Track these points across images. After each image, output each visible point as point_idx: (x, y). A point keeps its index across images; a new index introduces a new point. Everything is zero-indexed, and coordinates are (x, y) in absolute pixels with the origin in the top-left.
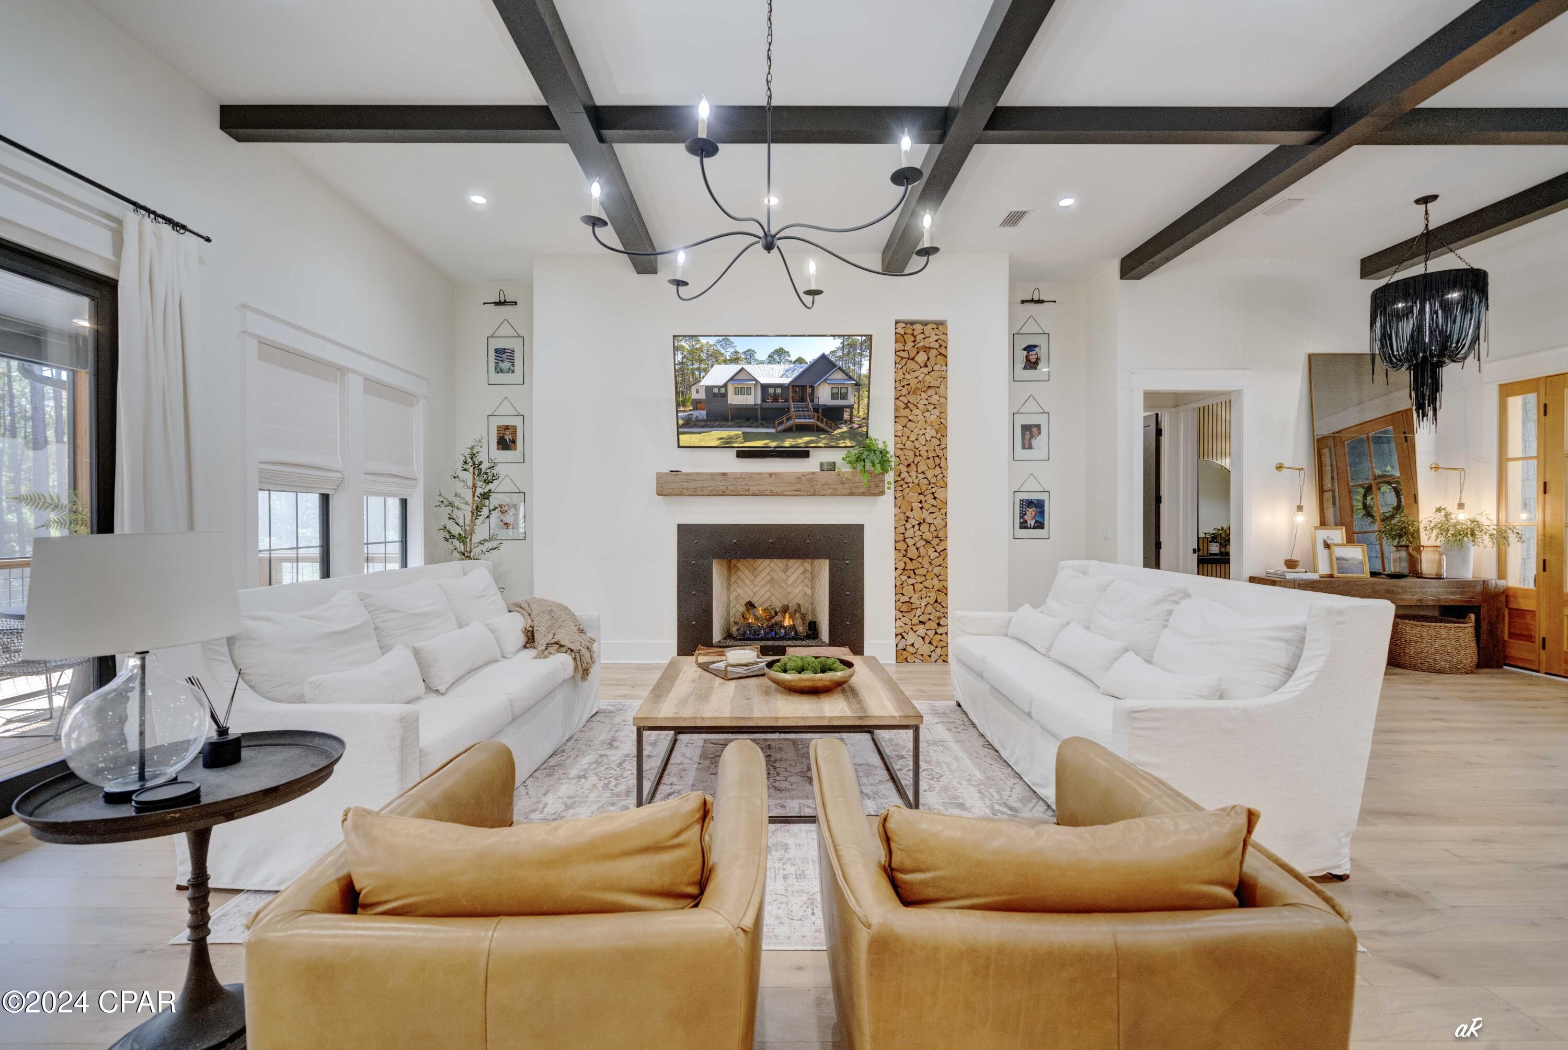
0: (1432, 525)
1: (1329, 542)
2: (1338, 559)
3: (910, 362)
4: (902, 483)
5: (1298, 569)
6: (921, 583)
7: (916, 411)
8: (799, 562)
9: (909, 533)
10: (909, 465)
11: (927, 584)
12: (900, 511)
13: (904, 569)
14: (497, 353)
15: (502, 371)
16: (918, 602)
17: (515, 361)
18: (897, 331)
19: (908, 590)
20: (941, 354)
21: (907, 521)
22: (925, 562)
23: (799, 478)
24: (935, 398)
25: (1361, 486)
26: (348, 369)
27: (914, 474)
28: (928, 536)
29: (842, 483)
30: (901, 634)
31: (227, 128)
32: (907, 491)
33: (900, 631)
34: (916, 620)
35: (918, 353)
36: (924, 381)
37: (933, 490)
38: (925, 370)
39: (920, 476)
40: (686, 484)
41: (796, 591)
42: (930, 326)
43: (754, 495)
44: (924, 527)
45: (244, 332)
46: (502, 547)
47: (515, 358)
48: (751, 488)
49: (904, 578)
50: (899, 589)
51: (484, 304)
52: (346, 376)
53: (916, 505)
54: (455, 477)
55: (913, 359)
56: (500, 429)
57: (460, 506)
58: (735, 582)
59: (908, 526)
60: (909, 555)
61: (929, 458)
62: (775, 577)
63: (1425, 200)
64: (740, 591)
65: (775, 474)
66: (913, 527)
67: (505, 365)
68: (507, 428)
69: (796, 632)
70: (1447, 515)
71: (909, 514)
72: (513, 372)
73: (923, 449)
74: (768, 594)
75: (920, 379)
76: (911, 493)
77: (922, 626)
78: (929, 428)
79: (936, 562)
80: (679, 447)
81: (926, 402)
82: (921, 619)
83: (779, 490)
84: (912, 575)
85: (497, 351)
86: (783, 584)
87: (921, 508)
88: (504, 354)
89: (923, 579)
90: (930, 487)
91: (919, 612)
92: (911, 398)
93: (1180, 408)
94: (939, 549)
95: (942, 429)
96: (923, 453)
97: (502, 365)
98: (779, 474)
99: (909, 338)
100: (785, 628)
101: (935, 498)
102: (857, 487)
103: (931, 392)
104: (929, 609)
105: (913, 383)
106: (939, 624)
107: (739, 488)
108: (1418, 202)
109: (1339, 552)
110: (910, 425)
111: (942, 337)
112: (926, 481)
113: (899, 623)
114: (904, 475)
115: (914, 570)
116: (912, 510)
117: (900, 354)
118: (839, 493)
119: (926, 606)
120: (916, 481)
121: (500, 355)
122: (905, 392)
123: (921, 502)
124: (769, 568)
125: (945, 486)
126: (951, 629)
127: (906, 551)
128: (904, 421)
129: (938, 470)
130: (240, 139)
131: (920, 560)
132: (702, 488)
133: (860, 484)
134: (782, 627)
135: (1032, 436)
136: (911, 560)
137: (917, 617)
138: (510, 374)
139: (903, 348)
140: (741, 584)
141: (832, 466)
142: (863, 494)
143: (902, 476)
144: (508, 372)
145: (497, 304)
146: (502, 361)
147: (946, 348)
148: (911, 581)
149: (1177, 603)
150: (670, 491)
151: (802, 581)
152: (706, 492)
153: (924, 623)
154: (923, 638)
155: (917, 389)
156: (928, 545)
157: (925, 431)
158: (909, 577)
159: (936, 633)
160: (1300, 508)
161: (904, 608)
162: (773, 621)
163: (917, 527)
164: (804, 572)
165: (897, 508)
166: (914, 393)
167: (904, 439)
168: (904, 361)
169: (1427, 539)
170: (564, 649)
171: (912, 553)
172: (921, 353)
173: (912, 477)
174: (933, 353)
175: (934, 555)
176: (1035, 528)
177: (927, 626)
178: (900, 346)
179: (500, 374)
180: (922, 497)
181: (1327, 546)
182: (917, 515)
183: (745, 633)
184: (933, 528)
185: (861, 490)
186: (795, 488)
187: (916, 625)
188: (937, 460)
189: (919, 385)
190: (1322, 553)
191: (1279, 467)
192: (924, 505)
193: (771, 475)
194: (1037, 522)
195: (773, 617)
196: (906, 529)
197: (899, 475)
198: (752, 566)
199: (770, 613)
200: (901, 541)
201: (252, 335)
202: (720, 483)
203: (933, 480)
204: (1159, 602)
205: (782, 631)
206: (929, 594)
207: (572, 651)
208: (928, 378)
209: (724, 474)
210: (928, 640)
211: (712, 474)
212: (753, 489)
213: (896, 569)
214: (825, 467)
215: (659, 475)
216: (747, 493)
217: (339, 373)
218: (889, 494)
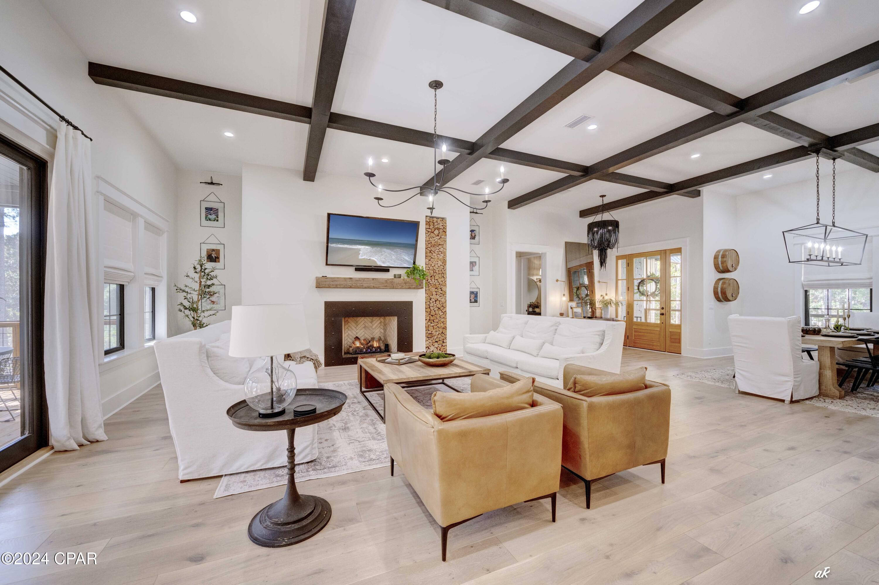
0: (599, 301)
1: (572, 307)
2: (574, 312)
3: (432, 233)
4: (428, 284)
5: (564, 316)
6: (436, 325)
7: (434, 254)
8: (378, 318)
9: (432, 305)
10: (431, 276)
11: (439, 325)
12: (427, 295)
13: (429, 320)
14: (207, 210)
15: (210, 220)
16: (435, 333)
17: (219, 215)
18: (426, 220)
19: (431, 328)
20: (444, 231)
21: (430, 300)
22: (438, 316)
23: (386, 281)
24: (442, 250)
25: (576, 287)
26: (139, 214)
27: (433, 280)
28: (439, 306)
29: (405, 283)
30: (428, 347)
31: (92, 75)
32: (431, 287)
33: (428, 346)
34: (434, 341)
35: (435, 230)
36: (438, 242)
37: (441, 287)
38: (438, 237)
39: (436, 281)
40: (332, 282)
41: (377, 331)
42: (439, 219)
43: (365, 288)
44: (438, 302)
45: (97, 192)
46: (218, 314)
47: (219, 213)
48: (364, 285)
49: (429, 323)
50: (427, 328)
51: (201, 183)
52: (137, 218)
53: (434, 293)
54: (187, 276)
55: (433, 232)
56: (208, 251)
57: (192, 292)
58: (347, 328)
59: (431, 302)
60: (431, 314)
61: (439, 274)
62: (367, 325)
63: (603, 196)
64: (349, 332)
65: (375, 279)
66: (433, 302)
67: (213, 217)
68: (213, 250)
69: (381, 349)
70: (603, 298)
71: (431, 297)
72: (217, 221)
73: (437, 270)
74: (363, 333)
75: (436, 241)
76: (432, 288)
77: (436, 343)
78: (439, 261)
79: (442, 317)
80: (327, 264)
81: (438, 251)
82: (436, 340)
83: (377, 286)
84: (433, 322)
85: (206, 208)
86: (370, 328)
87: (436, 294)
88: (212, 211)
89: (437, 323)
90: (440, 286)
91: (435, 337)
92: (433, 249)
93: (522, 257)
94: (443, 311)
95: (444, 262)
96: (437, 271)
97: (209, 216)
98: (377, 279)
99: (431, 224)
100: (375, 348)
101: (442, 290)
102: (412, 285)
103: (440, 247)
104: (439, 336)
105: (433, 242)
106: (443, 342)
107: (358, 285)
108: (600, 196)
109: (575, 310)
110: (432, 259)
111: (444, 224)
112: (438, 283)
113: (427, 342)
114: (429, 280)
115: (433, 320)
116: (432, 295)
117: (428, 230)
118: (404, 288)
119: (438, 335)
120: (434, 283)
121: (208, 211)
122: (429, 246)
123: (436, 292)
124: (363, 321)
125: (445, 286)
126: (448, 344)
127: (430, 312)
128: (429, 258)
129: (443, 279)
130: (97, 82)
131: (436, 316)
132: (340, 285)
133: (413, 284)
134: (373, 347)
135: (473, 266)
136: (432, 316)
137: (434, 340)
138: (215, 222)
139: (429, 228)
140: (350, 329)
141: (400, 276)
142: (414, 288)
143: (429, 281)
144: (214, 221)
145: (209, 183)
146: (210, 214)
147: (446, 229)
148: (432, 325)
149: (558, 326)
150: (324, 286)
151: (380, 327)
152: (342, 287)
153: (437, 342)
154: (437, 348)
155: (435, 245)
156: (439, 310)
157: (437, 263)
158: (431, 323)
159: (442, 346)
160: (564, 295)
161: (429, 336)
162: (369, 345)
163: (434, 302)
164: (380, 323)
165: (426, 294)
166: (433, 246)
167: (429, 266)
168: (429, 233)
169: (598, 305)
170: (309, 359)
171: (433, 313)
172: (436, 230)
173: (433, 282)
174: (441, 231)
175: (441, 314)
176: (474, 302)
177: (438, 343)
178: (428, 227)
179: (209, 221)
180: (437, 290)
181: (571, 308)
182: (434, 297)
183: (356, 351)
184: (441, 303)
185: (413, 287)
186: (384, 285)
187: (434, 343)
188: (442, 274)
189: (436, 243)
190: (570, 310)
191: (557, 281)
192: (437, 293)
193: (373, 279)
194: (475, 300)
195: (368, 343)
196: (430, 303)
197: (427, 281)
198: (356, 320)
199: (367, 341)
200: (428, 307)
201: (102, 194)
202: (349, 283)
203: (441, 283)
204: (552, 326)
205: (374, 349)
206: (439, 330)
207: (312, 359)
208: (439, 241)
209: (351, 278)
210: (439, 349)
211: (345, 278)
212: (365, 285)
213: (426, 320)
214: (397, 277)
215: (317, 278)
216: (362, 287)
217: (132, 216)
218: (424, 290)
